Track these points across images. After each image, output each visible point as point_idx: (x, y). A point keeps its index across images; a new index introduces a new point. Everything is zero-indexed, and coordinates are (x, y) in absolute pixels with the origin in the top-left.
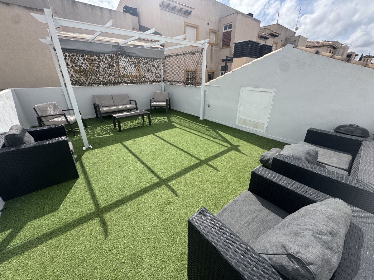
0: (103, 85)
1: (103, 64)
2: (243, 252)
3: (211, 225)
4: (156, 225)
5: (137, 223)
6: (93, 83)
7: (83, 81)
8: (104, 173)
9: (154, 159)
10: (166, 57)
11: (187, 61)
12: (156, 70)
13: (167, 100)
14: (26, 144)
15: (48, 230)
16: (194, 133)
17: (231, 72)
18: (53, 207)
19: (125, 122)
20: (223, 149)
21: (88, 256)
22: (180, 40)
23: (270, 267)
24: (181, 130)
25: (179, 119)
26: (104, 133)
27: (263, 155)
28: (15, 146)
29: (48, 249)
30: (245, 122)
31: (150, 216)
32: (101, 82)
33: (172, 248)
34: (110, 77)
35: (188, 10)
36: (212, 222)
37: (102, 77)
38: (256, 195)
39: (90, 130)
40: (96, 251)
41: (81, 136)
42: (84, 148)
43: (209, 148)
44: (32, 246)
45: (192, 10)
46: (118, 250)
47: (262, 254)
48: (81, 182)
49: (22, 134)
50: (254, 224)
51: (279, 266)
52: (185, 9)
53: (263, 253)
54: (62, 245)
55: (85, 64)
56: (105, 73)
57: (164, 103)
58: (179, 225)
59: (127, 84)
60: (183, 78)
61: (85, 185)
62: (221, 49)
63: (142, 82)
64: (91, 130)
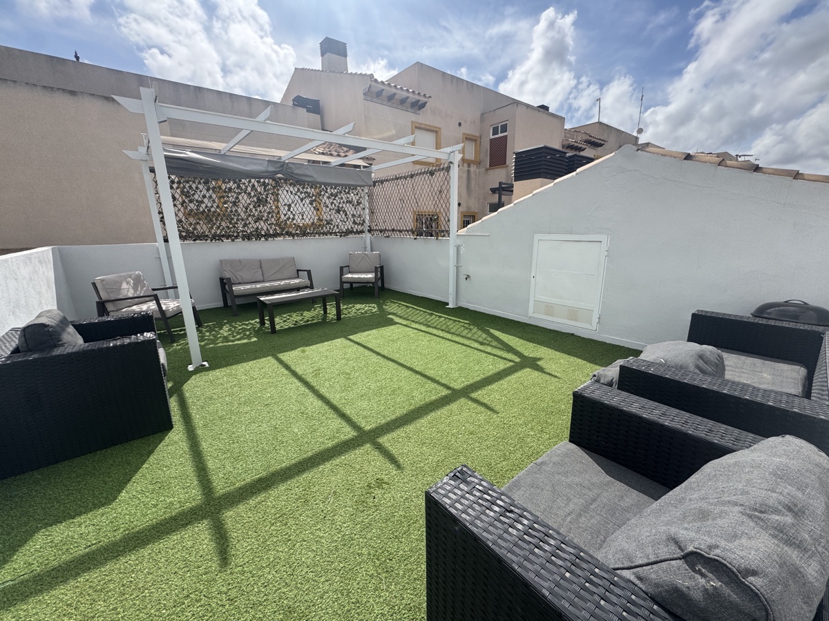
0: (244, 240)
1: (245, 197)
2: (569, 564)
3: (484, 503)
4: (346, 537)
5: (301, 532)
6: (223, 236)
7: (202, 231)
8: (230, 419)
9: (345, 389)
10: (375, 183)
11: (419, 188)
12: (355, 209)
13: (376, 268)
14: (64, 348)
15: (85, 548)
16: (437, 334)
17: (512, 205)
18: (105, 495)
19: (285, 316)
20: (502, 365)
21: (173, 614)
22: (403, 145)
23: (644, 599)
24: (408, 329)
25: (403, 307)
26: (239, 336)
27: (595, 373)
28: (41, 351)
29: (77, 597)
30: (549, 309)
31: (332, 514)
32: (238, 233)
33: (387, 594)
34: (257, 224)
35: (419, 101)
36: (486, 496)
37: (243, 223)
38: (588, 451)
39: (207, 331)
40: (196, 601)
41: (188, 344)
42: (191, 368)
43: (471, 364)
44: (39, 587)
45: (426, 100)
46: (251, 598)
47: (618, 569)
48: (176, 438)
49: (60, 327)
50: (592, 517)
51: (667, 591)
52: (413, 98)
53: (622, 566)
54: (112, 586)
55: (210, 197)
56: (250, 215)
57: (370, 276)
58: (404, 536)
59: (293, 237)
60: (410, 225)
61: (184, 445)
62: (487, 170)
63: (324, 234)
64: (210, 330)
